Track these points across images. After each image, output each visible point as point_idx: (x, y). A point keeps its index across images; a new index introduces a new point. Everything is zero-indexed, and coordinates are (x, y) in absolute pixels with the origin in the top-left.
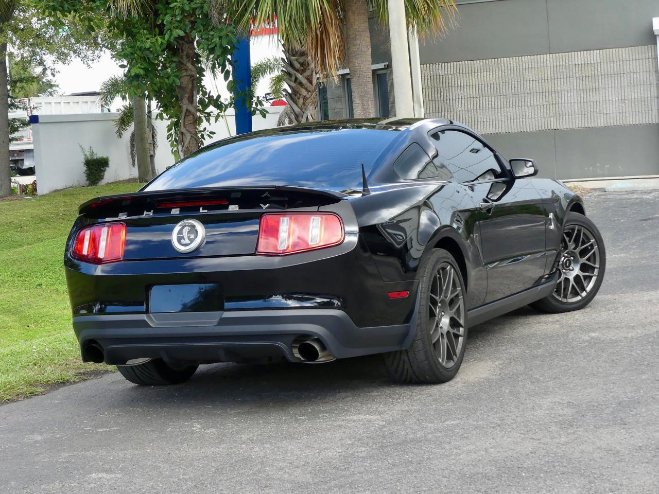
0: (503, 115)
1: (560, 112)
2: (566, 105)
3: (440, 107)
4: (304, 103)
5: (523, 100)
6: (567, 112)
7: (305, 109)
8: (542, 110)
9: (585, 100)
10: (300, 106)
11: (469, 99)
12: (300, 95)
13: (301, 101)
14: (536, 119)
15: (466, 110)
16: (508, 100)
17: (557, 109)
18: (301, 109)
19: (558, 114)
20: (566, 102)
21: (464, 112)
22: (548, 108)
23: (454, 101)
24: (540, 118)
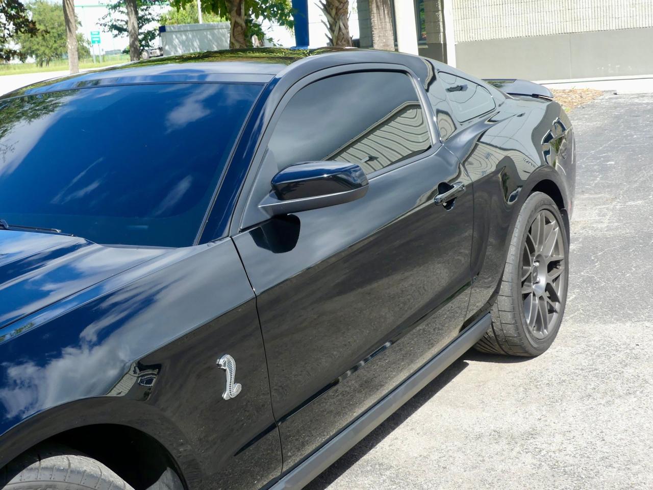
0: (523, 20)
1: (576, 17)
2: (581, 10)
3: (467, 14)
4: (336, 13)
5: (542, 6)
6: (582, 17)
7: (339, 19)
8: (559, 15)
9: (599, 6)
10: (333, 16)
11: (493, 6)
12: (333, 6)
13: (334, 12)
14: (554, 23)
15: (491, 16)
16: (528, 7)
17: (573, 14)
18: (334, 19)
19: (573, 19)
20: (581, 7)
21: (489, 18)
22: (564, 13)
23: (480, 8)
24: (556, 23)
